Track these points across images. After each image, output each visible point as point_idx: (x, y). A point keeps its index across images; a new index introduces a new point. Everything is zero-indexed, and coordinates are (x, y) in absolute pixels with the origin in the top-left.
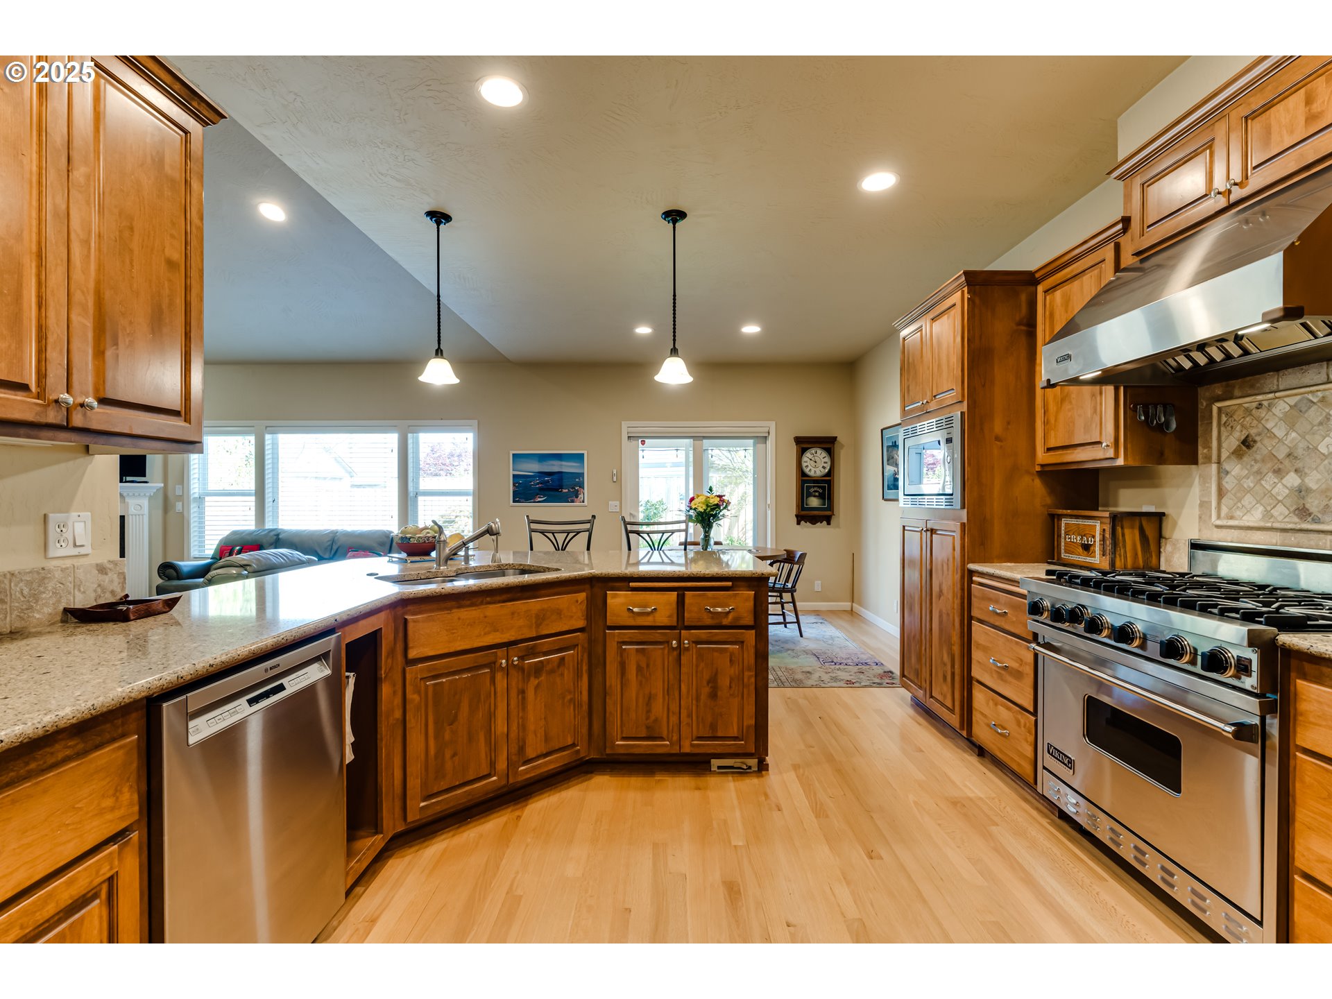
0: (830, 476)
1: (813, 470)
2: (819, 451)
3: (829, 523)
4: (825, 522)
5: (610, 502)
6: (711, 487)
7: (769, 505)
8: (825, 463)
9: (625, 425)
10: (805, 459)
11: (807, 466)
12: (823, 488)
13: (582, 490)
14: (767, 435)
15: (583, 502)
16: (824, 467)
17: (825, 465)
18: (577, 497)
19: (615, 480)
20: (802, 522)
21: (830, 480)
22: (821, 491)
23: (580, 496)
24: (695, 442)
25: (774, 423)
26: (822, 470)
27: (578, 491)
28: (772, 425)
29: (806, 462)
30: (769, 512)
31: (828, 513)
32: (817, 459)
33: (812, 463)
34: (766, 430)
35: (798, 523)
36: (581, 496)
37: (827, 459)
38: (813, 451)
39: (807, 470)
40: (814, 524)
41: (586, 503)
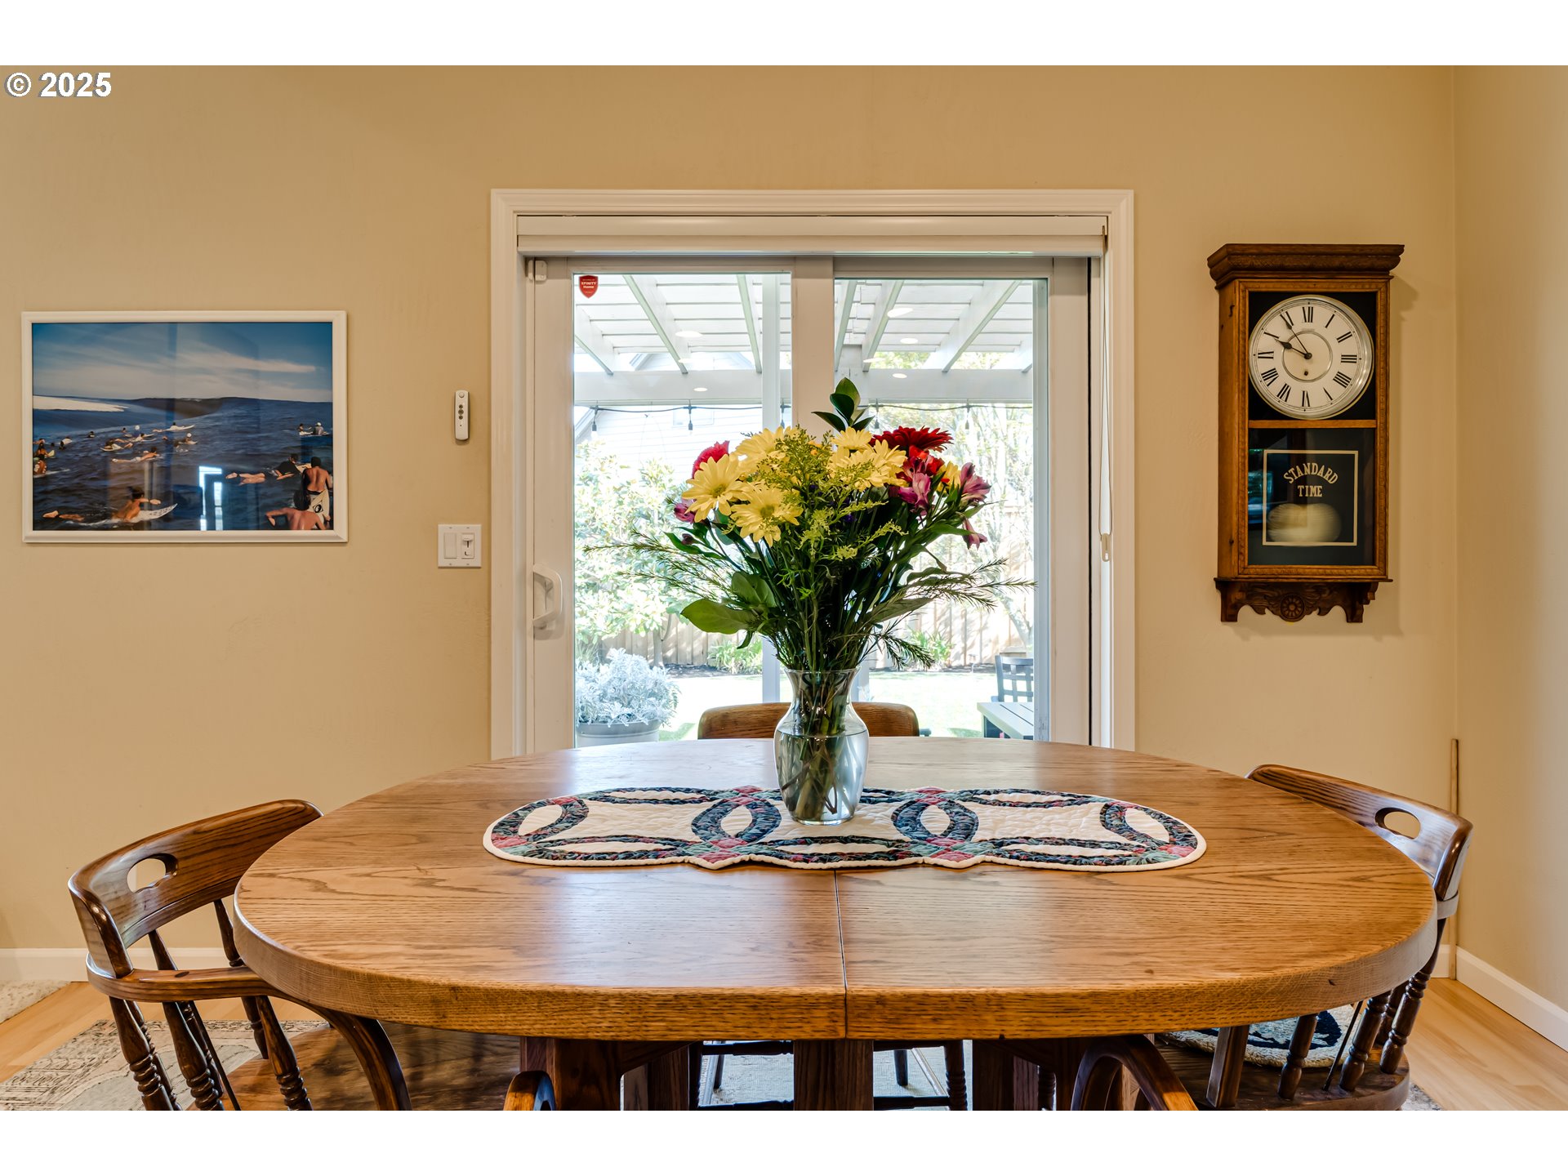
0: (1372, 415)
1: (1296, 389)
2: (1323, 310)
3: (1354, 616)
4: (1338, 612)
5: (443, 528)
6: (846, 385)
7: (1105, 539)
8: (1348, 359)
9: (503, 205)
10: (1261, 342)
11: (1271, 375)
12: (1342, 465)
13: (324, 474)
14: (1093, 249)
15: (330, 524)
16: (1342, 379)
17: (1348, 369)
18: (304, 505)
19: (462, 433)
20: (1246, 612)
21: (1373, 432)
22: (1331, 477)
23: (315, 501)
24: (802, 282)
25: (1131, 193)
26: (1337, 391)
27: (306, 479)
28: (1121, 208)
29: (1266, 355)
30: (1105, 571)
31: (1359, 572)
32: (1311, 343)
33: (1292, 358)
34: (1095, 226)
35: (1229, 614)
36: (322, 499)
37: (1361, 346)
38: (1295, 310)
39: (1270, 392)
40: (1297, 618)
41: (340, 530)
